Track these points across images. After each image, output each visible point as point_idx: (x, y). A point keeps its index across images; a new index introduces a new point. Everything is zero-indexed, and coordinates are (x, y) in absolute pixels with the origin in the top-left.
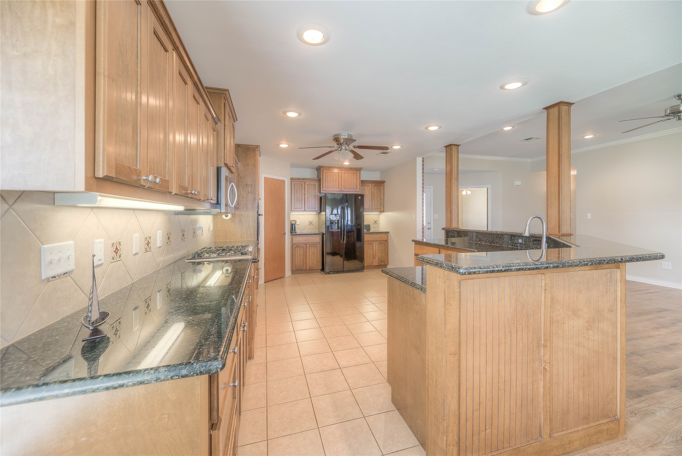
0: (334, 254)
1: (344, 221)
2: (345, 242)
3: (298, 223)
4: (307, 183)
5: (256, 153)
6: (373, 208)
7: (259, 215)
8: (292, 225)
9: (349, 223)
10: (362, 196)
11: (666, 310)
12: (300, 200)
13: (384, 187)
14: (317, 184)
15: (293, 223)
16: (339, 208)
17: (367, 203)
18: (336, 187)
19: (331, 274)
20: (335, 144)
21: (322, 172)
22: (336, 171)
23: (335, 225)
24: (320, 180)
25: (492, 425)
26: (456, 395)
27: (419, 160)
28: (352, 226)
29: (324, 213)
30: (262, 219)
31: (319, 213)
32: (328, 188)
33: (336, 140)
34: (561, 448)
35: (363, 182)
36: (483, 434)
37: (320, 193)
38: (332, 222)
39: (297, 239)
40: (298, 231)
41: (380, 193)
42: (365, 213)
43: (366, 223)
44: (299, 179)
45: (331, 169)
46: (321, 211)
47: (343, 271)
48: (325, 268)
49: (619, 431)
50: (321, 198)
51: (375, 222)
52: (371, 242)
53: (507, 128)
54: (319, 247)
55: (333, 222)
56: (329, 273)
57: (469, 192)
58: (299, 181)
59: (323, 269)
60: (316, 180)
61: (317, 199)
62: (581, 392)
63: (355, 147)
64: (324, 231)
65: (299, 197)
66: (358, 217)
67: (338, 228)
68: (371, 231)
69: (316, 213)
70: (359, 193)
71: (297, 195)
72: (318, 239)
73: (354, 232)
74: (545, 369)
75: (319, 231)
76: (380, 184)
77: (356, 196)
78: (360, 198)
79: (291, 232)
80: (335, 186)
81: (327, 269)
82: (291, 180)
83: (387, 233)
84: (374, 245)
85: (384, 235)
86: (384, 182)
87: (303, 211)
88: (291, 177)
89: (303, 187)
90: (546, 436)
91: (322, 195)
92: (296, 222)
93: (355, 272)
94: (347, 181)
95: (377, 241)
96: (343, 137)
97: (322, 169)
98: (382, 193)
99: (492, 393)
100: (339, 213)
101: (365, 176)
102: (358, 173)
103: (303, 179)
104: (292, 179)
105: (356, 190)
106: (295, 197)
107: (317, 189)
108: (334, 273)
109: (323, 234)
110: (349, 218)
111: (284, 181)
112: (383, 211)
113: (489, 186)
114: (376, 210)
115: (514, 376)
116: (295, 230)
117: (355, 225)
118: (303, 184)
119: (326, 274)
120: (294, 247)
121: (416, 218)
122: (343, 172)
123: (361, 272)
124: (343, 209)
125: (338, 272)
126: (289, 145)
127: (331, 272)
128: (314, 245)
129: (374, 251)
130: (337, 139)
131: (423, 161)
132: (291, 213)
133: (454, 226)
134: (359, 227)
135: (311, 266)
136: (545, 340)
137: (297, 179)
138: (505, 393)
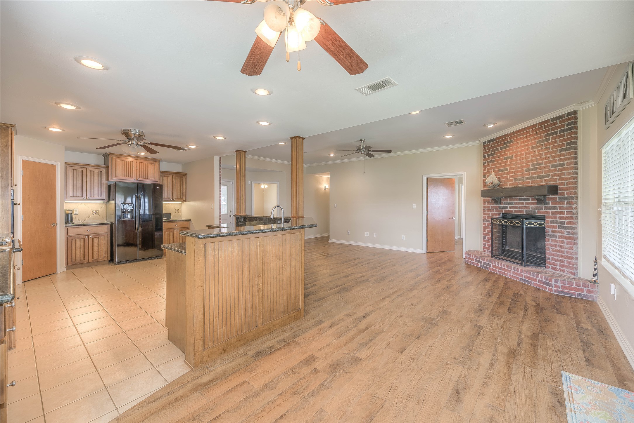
0: (127, 244)
1: (139, 210)
2: (140, 230)
3: (75, 213)
4: (88, 170)
5: (10, 133)
6: (174, 197)
7: (15, 204)
8: (67, 215)
9: (147, 212)
10: (161, 186)
11: (359, 258)
12: (80, 187)
13: (186, 179)
14: (104, 171)
15: (70, 212)
16: (133, 197)
17: (166, 193)
18: (129, 175)
19: (123, 263)
20: (124, 138)
21: (111, 160)
22: (130, 159)
23: (128, 214)
24: (108, 167)
25: (226, 324)
26: (202, 310)
27: (217, 159)
28: (149, 215)
29: (114, 202)
30: (19, 210)
31: (106, 202)
32: (119, 176)
33: (126, 135)
34: (269, 330)
35: (162, 173)
36: (220, 331)
37: (108, 180)
38: (123, 212)
39: (73, 231)
40: (76, 222)
41: (182, 184)
42: (163, 202)
43: (164, 212)
44: (78, 164)
45: (122, 157)
46: (109, 200)
47: (138, 260)
48: (115, 259)
49: (300, 315)
50: (109, 187)
51: (177, 211)
52: (170, 230)
53: (282, 143)
54: (107, 237)
55: (125, 212)
56: (120, 263)
57: (266, 186)
58: (78, 166)
59: (112, 260)
60: (103, 167)
61: (103, 187)
62: (281, 299)
63: (147, 143)
64: (113, 221)
65: (77, 184)
66: (157, 206)
67: (132, 217)
68: (171, 220)
69: (103, 202)
70: (158, 183)
71: (75, 182)
72: (106, 229)
73: (151, 221)
74: (259, 289)
75: (107, 220)
76: (181, 176)
77: (155, 186)
78: (158, 188)
79: (66, 223)
80: (127, 175)
81: (117, 259)
82: (66, 165)
83: (188, 221)
84: (175, 232)
85: (185, 223)
86: (186, 174)
87: (83, 200)
88: (66, 162)
89: (84, 173)
90: (259, 325)
91: (110, 183)
92: (73, 211)
93: (152, 259)
94: (143, 171)
95: (178, 228)
96: (134, 133)
97: (110, 156)
98: (184, 183)
99: (227, 306)
100: (134, 202)
101: (164, 167)
102: (156, 163)
103: (85, 165)
104: (66, 163)
105: (154, 180)
106: (72, 184)
107: (104, 176)
108: (126, 263)
109: (112, 225)
110: (147, 207)
111: (54, 167)
112: (185, 201)
113: (278, 183)
114: (177, 199)
115: (240, 295)
116: (72, 220)
117: (153, 214)
118: (84, 170)
119: (116, 264)
120: (69, 240)
121: (214, 207)
122: (138, 161)
123: (160, 258)
124: (138, 199)
125: (132, 261)
126: (63, 130)
127: (123, 261)
128: (101, 235)
129: (175, 238)
130: (126, 133)
131: (220, 160)
132: (66, 202)
133: (242, 213)
134: (158, 216)
135: (95, 258)
136: (259, 274)
137: (75, 165)
138: (235, 305)
